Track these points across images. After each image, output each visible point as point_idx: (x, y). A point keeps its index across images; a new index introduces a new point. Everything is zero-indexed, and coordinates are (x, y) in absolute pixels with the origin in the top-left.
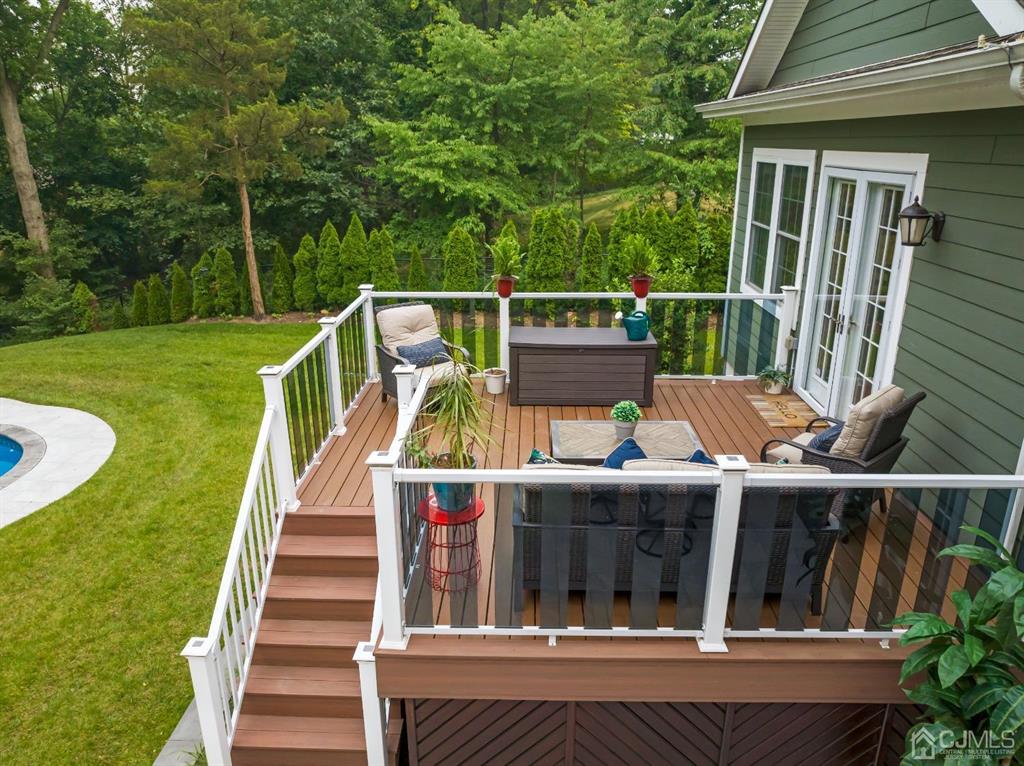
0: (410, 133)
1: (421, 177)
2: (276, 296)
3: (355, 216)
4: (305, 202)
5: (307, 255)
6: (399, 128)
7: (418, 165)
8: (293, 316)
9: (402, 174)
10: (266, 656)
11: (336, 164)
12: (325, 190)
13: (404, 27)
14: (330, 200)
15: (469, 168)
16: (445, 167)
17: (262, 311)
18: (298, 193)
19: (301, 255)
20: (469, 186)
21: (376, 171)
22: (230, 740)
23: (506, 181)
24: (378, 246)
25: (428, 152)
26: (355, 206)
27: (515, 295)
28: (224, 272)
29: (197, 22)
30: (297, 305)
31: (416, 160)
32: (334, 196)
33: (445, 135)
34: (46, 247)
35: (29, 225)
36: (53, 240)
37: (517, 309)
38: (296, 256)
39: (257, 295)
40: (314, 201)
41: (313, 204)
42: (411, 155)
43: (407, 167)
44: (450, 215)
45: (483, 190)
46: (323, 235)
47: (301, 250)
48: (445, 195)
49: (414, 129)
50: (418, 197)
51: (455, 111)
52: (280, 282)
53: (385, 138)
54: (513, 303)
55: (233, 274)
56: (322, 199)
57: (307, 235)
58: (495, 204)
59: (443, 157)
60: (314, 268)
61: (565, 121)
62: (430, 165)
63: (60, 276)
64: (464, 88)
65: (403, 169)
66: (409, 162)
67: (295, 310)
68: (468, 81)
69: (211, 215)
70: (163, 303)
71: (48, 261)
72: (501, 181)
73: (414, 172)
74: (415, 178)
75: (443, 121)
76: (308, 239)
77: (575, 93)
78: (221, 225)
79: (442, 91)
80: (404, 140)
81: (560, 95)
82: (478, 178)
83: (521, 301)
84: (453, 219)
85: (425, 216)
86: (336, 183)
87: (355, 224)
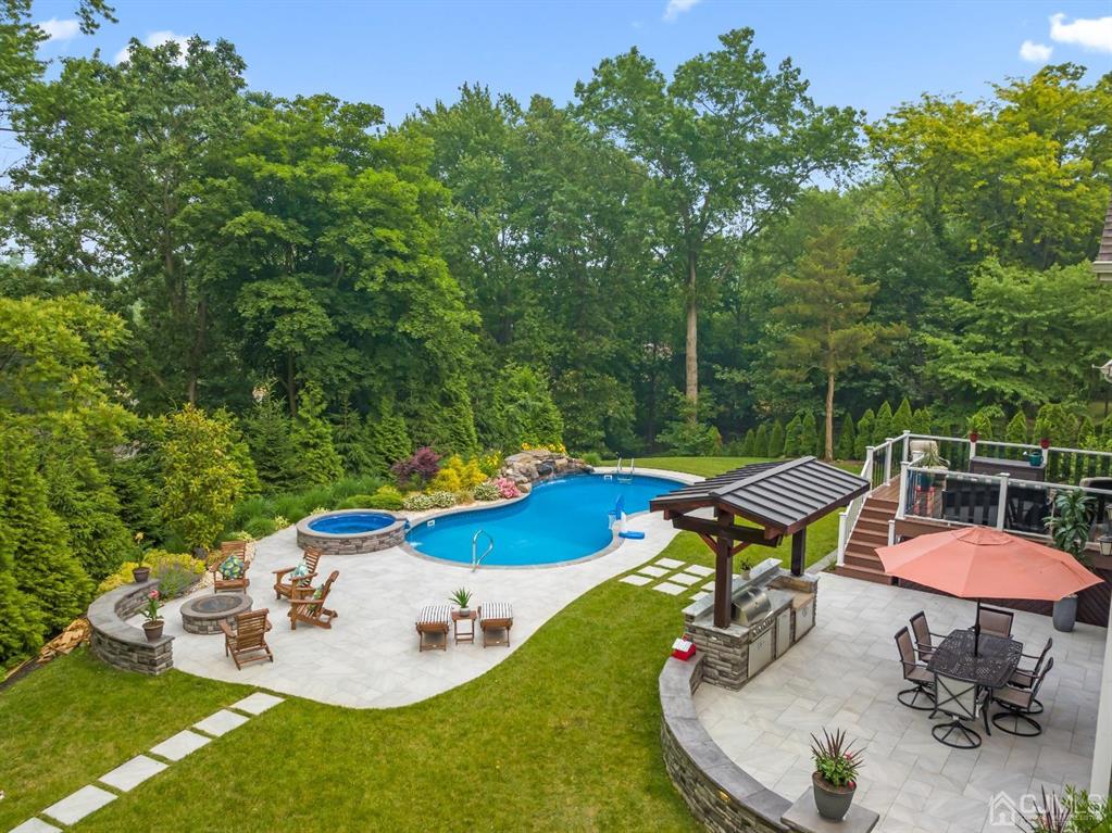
0: (954, 347)
1: (958, 376)
2: (842, 448)
3: (905, 400)
4: (868, 386)
5: (867, 422)
6: (945, 342)
7: (957, 368)
8: (854, 462)
9: (943, 374)
10: (860, 524)
11: (895, 361)
12: (885, 377)
13: (962, 260)
14: (888, 385)
15: (998, 372)
16: (978, 371)
17: (831, 456)
18: (865, 380)
19: (863, 422)
20: (997, 384)
21: (926, 369)
22: (848, 540)
23: (1029, 380)
24: (919, 421)
25: (965, 359)
26: (906, 391)
27: (979, 442)
28: (808, 429)
29: (821, 281)
30: (856, 455)
31: (956, 364)
32: (891, 383)
33: (980, 349)
34: (695, 403)
35: (689, 388)
36: (701, 400)
37: (979, 447)
38: (860, 422)
39: (829, 446)
40: (875, 386)
41: (875, 388)
42: (953, 361)
43: (949, 369)
44: (978, 404)
45: (1007, 387)
46: (881, 410)
47: (864, 419)
48: (976, 389)
49: (956, 343)
50: (955, 389)
51: (990, 331)
52: (845, 438)
53: (935, 347)
54: (978, 445)
55: (815, 431)
56: (882, 385)
57: (870, 410)
58: (1016, 396)
59: (977, 364)
60: (871, 431)
61: (1082, 340)
62: (966, 369)
63: (700, 420)
64: (999, 316)
65: (945, 370)
66: (952, 366)
67: (854, 459)
68: (1002, 311)
69: (802, 391)
70: (764, 445)
71: (695, 411)
72: (1024, 380)
73: (953, 373)
74: (954, 377)
75: (980, 338)
76: (869, 412)
77: (1090, 321)
78: (805, 398)
79: (981, 317)
80: (948, 350)
81: (1078, 323)
82: (1004, 378)
83: (982, 445)
84: (980, 407)
85: (958, 403)
86: (893, 373)
87: (905, 405)
